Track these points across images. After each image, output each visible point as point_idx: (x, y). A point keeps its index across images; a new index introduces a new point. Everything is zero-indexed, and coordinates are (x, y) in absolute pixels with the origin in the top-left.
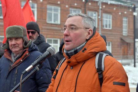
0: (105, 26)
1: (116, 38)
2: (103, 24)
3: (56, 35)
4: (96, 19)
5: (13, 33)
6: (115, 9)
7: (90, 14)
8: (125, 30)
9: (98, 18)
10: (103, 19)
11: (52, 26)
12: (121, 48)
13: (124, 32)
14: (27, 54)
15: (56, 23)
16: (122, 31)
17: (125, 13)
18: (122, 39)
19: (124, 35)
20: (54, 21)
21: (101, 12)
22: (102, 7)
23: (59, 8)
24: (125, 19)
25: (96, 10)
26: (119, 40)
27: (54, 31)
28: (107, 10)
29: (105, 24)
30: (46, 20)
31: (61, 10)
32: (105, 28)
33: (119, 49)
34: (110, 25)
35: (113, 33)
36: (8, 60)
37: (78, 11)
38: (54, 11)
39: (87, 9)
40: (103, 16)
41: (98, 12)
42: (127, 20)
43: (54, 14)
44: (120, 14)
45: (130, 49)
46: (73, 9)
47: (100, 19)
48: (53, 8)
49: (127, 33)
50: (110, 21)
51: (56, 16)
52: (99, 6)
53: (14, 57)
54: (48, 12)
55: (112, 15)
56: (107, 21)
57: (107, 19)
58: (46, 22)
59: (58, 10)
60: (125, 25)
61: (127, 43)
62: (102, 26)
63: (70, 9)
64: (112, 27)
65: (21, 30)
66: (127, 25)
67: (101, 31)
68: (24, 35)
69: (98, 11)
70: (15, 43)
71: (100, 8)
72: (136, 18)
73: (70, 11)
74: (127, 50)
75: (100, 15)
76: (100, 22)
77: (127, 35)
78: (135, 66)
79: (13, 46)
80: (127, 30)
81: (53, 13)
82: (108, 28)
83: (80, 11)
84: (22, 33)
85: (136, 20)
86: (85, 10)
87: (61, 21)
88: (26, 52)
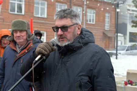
0: (89, 21)
1: (99, 32)
2: (87, 19)
3: (43, 28)
4: (80, 14)
5: (18, 26)
6: (99, 5)
7: (75, 8)
8: (107, 25)
9: (83, 13)
10: (87, 14)
11: (38, 20)
12: (103, 41)
13: (106, 27)
14: (32, 46)
15: (43, 16)
16: (104, 26)
17: (108, 9)
18: (104, 33)
19: (106, 29)
20: (41, 15)
21: (86, 8)
22: (86, 2)
23: (46, 3)
24: (107, 15)
25: (81, 6)
26: (102, 34)
27: (41, 24)
28: (91, 5)
29: (88, 18)
30: (33, 13)
31: (48, 4)
32: (89, 23)
33: (101, 42)
34: (93, 20)
35: (96, 27)
36: (14, 50)
37: (64, 6)
38: (41, 5)
39: (72, 5)
40: (87, 12)
41: (83, 8)
42: (109, 15)
43: (41, 8)
44: (102, 9)
45: (111, 42)
46: (59, 4)
47: (85, 14)
48: (40, 2)
49: (109, 27)
50: (93, 16)
51: (43, 9)
52: (84, 2)
53: (19, 48)
54: (35, 5)
55: (96, 10)
56: (90, 16)
57: (90, 14)
58: (33, 15)
59: (45, 4)
60: (108, 20)
61: (109, 37)
62: (87, 21)
63: (57, 4)
64: (95, 21)
65: (26, 23)
66: (109, 20)
67: (86, 25)
68: (28, 28)
69: (83, 6)
70: (20, 35)
71: (85, 3)
72: (119, 14)
73: (56, 6)
74: (109, 44)
75: (85, 10)
76: (85, 17)
77: (109, 30)
78: (117, 58)
79: (17, 38)
80: (109, 25)
81: (40, 6)
82: (91, 23)
83: (65, 6)
84: (26, 26)
85: (119, 16)
86: (70, 5)
87: (47, 15)
88: (30, 44)
